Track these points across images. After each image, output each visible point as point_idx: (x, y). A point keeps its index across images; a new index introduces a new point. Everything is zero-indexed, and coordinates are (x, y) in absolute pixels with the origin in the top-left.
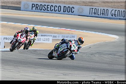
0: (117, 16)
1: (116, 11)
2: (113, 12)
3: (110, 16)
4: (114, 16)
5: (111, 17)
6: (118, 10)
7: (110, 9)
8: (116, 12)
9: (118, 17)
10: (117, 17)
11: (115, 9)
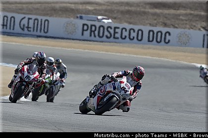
0: (32, 29)
1: (30, 20)
2: (25, 22)
3: (17, 29)
4: (26, 29)
5: (20, 31)
6: (34, 17)
7: (18, 17)
8: (31, 22)
9: (35, 33)
10: (32, 33)
11: (27, 16)
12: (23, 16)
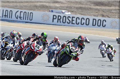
12: (17, 10)
